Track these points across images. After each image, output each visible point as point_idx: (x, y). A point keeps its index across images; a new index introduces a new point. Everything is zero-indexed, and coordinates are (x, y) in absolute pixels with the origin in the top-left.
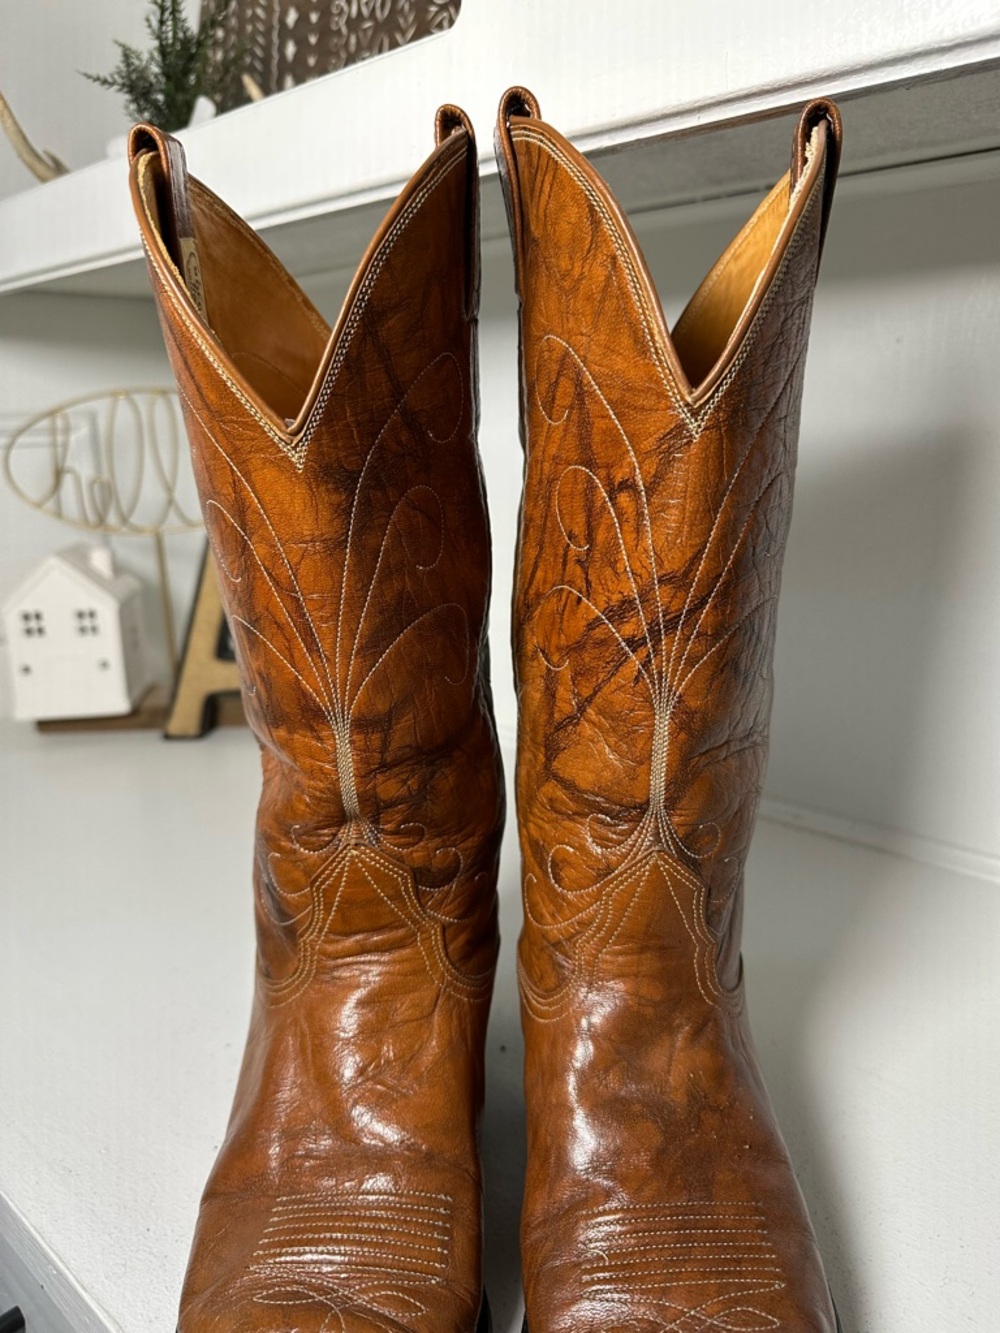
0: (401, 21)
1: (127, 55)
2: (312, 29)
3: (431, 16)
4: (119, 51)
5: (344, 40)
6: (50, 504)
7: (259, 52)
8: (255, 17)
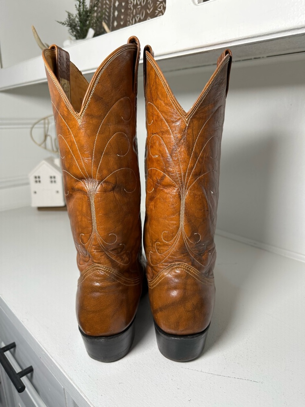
0: (149, 6)
1: (69, 15)
2: (123, 7)
4: (67, 14)
5: (132, 11)
6: (43, 145)
7: (107, 14)
8: (106, 3)
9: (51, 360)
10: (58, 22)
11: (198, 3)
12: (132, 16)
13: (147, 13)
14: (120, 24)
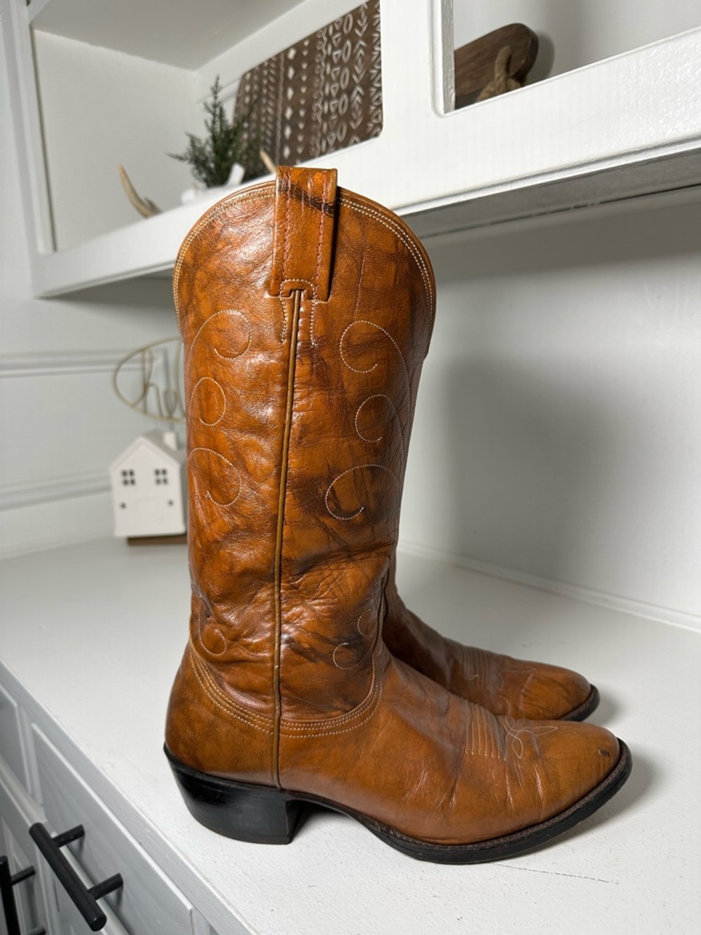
0: (354, 115)
1: (193, 141)
2: (301, 119)
3: (371, 112)
5: (320, 127)
6: (140, 405)
7: (269, 133)
8: (267, 113)
9: (165, 843)
10: (172, 156)
11: (445, 112)
12: (319, 135)
13: (349, 129)
14: (297, 152)
